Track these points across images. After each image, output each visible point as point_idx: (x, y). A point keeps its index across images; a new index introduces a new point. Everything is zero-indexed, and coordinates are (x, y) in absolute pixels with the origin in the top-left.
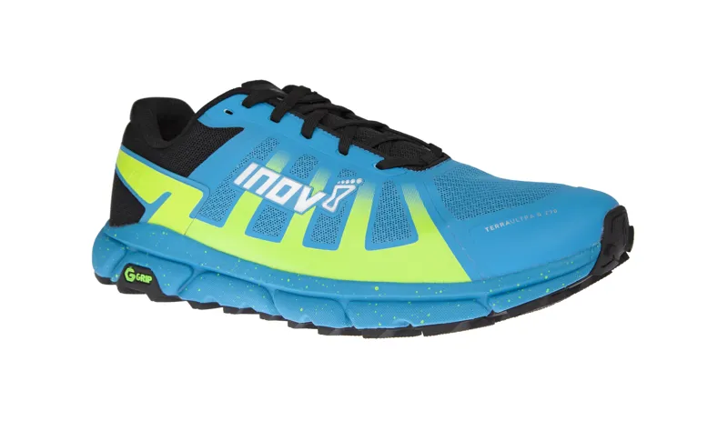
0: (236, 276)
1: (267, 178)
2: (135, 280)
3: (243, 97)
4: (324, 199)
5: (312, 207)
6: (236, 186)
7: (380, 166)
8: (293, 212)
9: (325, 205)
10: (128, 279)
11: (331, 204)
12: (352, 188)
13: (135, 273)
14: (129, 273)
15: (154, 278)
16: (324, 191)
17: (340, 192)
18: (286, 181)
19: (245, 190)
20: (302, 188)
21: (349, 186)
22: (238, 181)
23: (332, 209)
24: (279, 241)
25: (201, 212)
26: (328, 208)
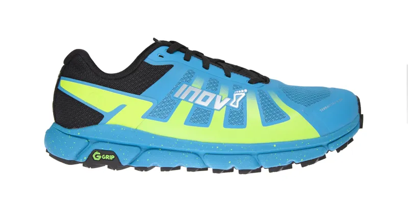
0: (175, 149)
1: (194, 92)
2: (102, 158)
3: (167, 48)
4: (230, 102)
5: (224, 106)
6: (175, 98)
7: (249, 82)
8: (214, 110)
9: (231, 105)
10: (95, 159)
11: (235, 103)
12: (244, 95)
13: (101, 155)
14: (96, 156)
15: (116, 156)
16: (229, 97)
17: (238, 97)
18: (205, 93)
19: (181, 100)
20: (216, 96)
21: (242, 93)
22: (177, 95)
23: (237, 106)
24: (208, 126)
25: (151, 115)
26: (234, 106)
